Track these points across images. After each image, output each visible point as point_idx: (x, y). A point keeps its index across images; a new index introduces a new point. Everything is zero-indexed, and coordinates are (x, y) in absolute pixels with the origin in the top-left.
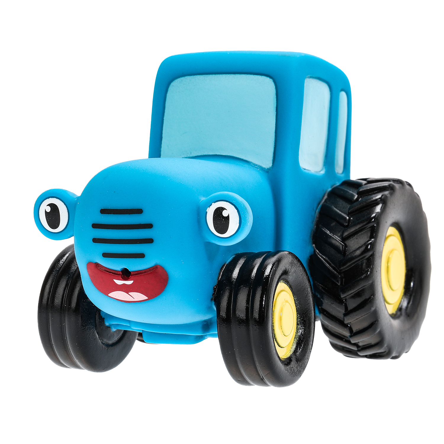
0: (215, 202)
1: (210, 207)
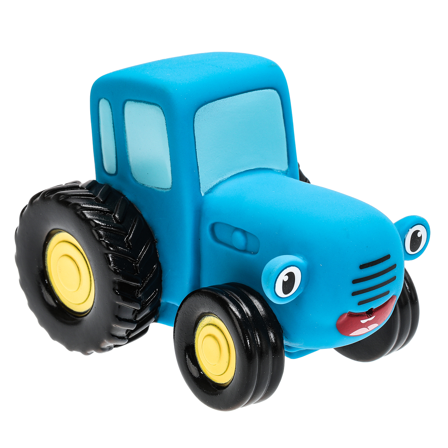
0: (411, 228)
1: (408, 233)
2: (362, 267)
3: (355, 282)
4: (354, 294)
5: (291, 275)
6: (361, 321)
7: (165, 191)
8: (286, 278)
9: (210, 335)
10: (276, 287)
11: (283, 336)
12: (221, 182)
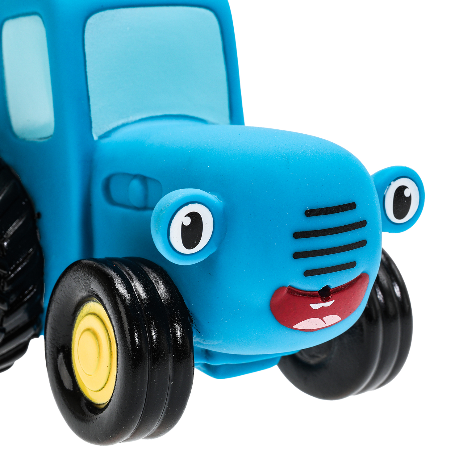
0: (394, 180)
1: (389, 188)
2: (310, 213)
3: (298, 235)
4: (297, 255)
5: (195, 217)
6: (311, 305)
7: (46, 140)
8: (187, 221)
9: (88, 330)
10: (171, 234)
11: (193, 328)
12: (124, 125)
